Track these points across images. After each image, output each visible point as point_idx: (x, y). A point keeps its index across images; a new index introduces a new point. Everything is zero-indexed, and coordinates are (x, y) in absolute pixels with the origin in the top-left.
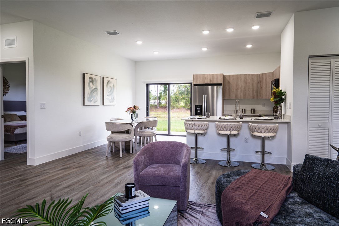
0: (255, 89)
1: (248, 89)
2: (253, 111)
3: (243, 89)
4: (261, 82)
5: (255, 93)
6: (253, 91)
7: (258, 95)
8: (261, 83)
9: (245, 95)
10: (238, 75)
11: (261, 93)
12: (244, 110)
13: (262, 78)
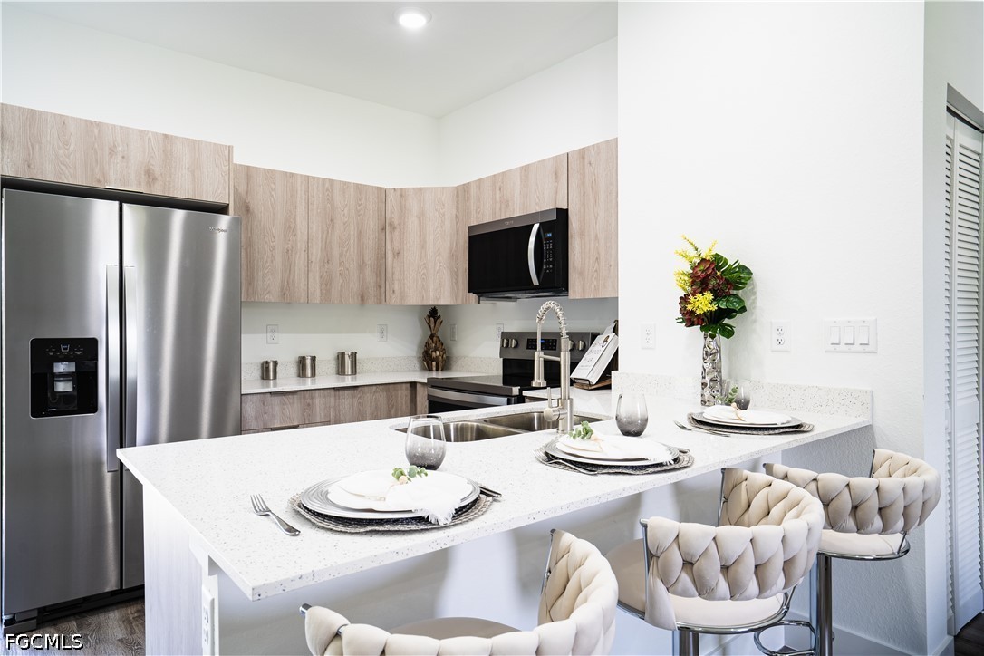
0: (370, 258)
1: (341, 256)
2: (348, 362)
3: (316, 254)
4: (393, 228)
5: (370, 278)
6: (362, 266)
7: (383, 289)
8: (397, 233)
9: (327, 283)
10: (292, 175)
11: (397, 276)
12: (308, 362)
13: (403, 209)
